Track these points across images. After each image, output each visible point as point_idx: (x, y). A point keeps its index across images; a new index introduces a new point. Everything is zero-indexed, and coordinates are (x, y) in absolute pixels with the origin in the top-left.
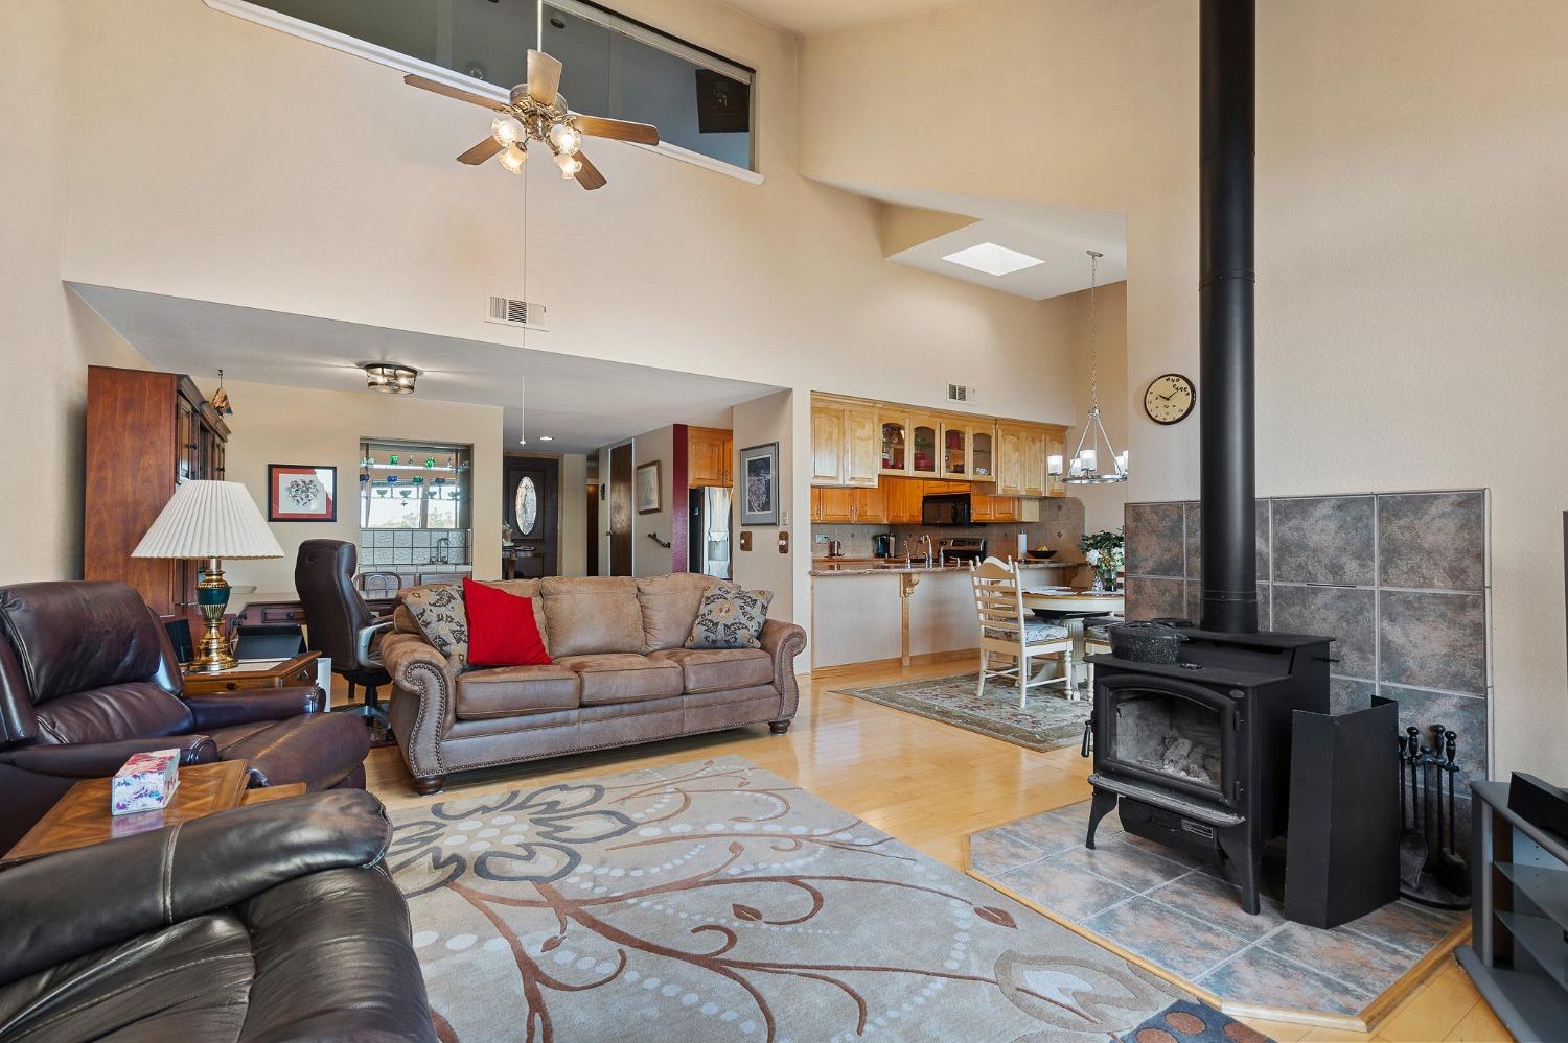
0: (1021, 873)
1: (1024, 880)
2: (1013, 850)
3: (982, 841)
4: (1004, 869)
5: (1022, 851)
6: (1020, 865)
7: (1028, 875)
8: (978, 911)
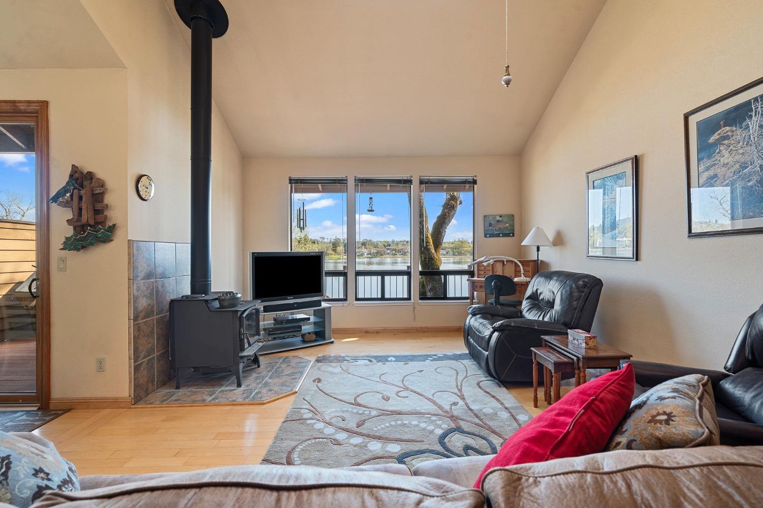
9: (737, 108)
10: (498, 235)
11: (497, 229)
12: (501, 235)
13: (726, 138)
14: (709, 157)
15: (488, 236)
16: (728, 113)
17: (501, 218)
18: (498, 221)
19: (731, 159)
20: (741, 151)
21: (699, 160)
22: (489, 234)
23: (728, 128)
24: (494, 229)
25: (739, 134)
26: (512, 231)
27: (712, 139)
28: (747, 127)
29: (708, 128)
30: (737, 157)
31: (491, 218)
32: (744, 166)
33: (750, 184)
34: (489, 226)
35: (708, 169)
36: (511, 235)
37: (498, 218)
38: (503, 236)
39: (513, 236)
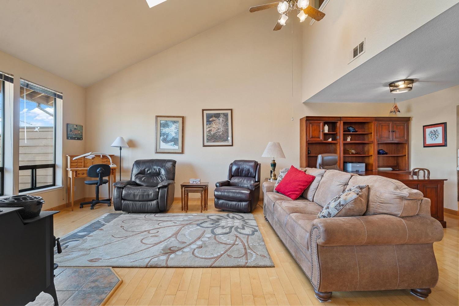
0: (90, 275)
1: (88, 273)
2: (97, 283)
3: (112, 281)
4: (98, 273)
5: (93, 285)
6: (91, 279)
7: (87, 275)
8: (101, 259)
9: (217, 114)
10: (74, 139)
11: (74, 134)
12: (76, 139)
13: (214, 120)
14: (210, 124)
15: (69, 138)
16: (215, 114)
17: (76, 127)
18: (75, 129)
19: (215, 126)
20: (218, 125)
21: (207, 124)
22: (70, 137)
23: (215, 118)
24: (73, 134)
25: (217, 121)
26: (81, 137)
27: (211, 120)
28: (219, 120)
29: (209, 116)
30: (217, 126)
31: (71, 126)
32: (219, 129)
33: (220, 134)
34: (70, 132)
35: (209, 128)
36: (81, 139)
37: (75, 127)
38: (77, 139)
39: (82, 139)
